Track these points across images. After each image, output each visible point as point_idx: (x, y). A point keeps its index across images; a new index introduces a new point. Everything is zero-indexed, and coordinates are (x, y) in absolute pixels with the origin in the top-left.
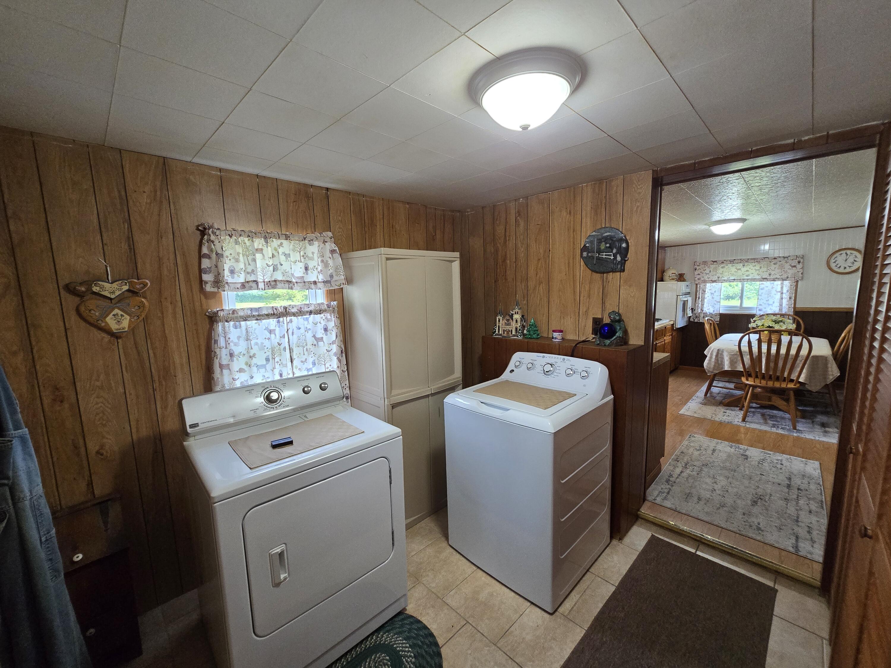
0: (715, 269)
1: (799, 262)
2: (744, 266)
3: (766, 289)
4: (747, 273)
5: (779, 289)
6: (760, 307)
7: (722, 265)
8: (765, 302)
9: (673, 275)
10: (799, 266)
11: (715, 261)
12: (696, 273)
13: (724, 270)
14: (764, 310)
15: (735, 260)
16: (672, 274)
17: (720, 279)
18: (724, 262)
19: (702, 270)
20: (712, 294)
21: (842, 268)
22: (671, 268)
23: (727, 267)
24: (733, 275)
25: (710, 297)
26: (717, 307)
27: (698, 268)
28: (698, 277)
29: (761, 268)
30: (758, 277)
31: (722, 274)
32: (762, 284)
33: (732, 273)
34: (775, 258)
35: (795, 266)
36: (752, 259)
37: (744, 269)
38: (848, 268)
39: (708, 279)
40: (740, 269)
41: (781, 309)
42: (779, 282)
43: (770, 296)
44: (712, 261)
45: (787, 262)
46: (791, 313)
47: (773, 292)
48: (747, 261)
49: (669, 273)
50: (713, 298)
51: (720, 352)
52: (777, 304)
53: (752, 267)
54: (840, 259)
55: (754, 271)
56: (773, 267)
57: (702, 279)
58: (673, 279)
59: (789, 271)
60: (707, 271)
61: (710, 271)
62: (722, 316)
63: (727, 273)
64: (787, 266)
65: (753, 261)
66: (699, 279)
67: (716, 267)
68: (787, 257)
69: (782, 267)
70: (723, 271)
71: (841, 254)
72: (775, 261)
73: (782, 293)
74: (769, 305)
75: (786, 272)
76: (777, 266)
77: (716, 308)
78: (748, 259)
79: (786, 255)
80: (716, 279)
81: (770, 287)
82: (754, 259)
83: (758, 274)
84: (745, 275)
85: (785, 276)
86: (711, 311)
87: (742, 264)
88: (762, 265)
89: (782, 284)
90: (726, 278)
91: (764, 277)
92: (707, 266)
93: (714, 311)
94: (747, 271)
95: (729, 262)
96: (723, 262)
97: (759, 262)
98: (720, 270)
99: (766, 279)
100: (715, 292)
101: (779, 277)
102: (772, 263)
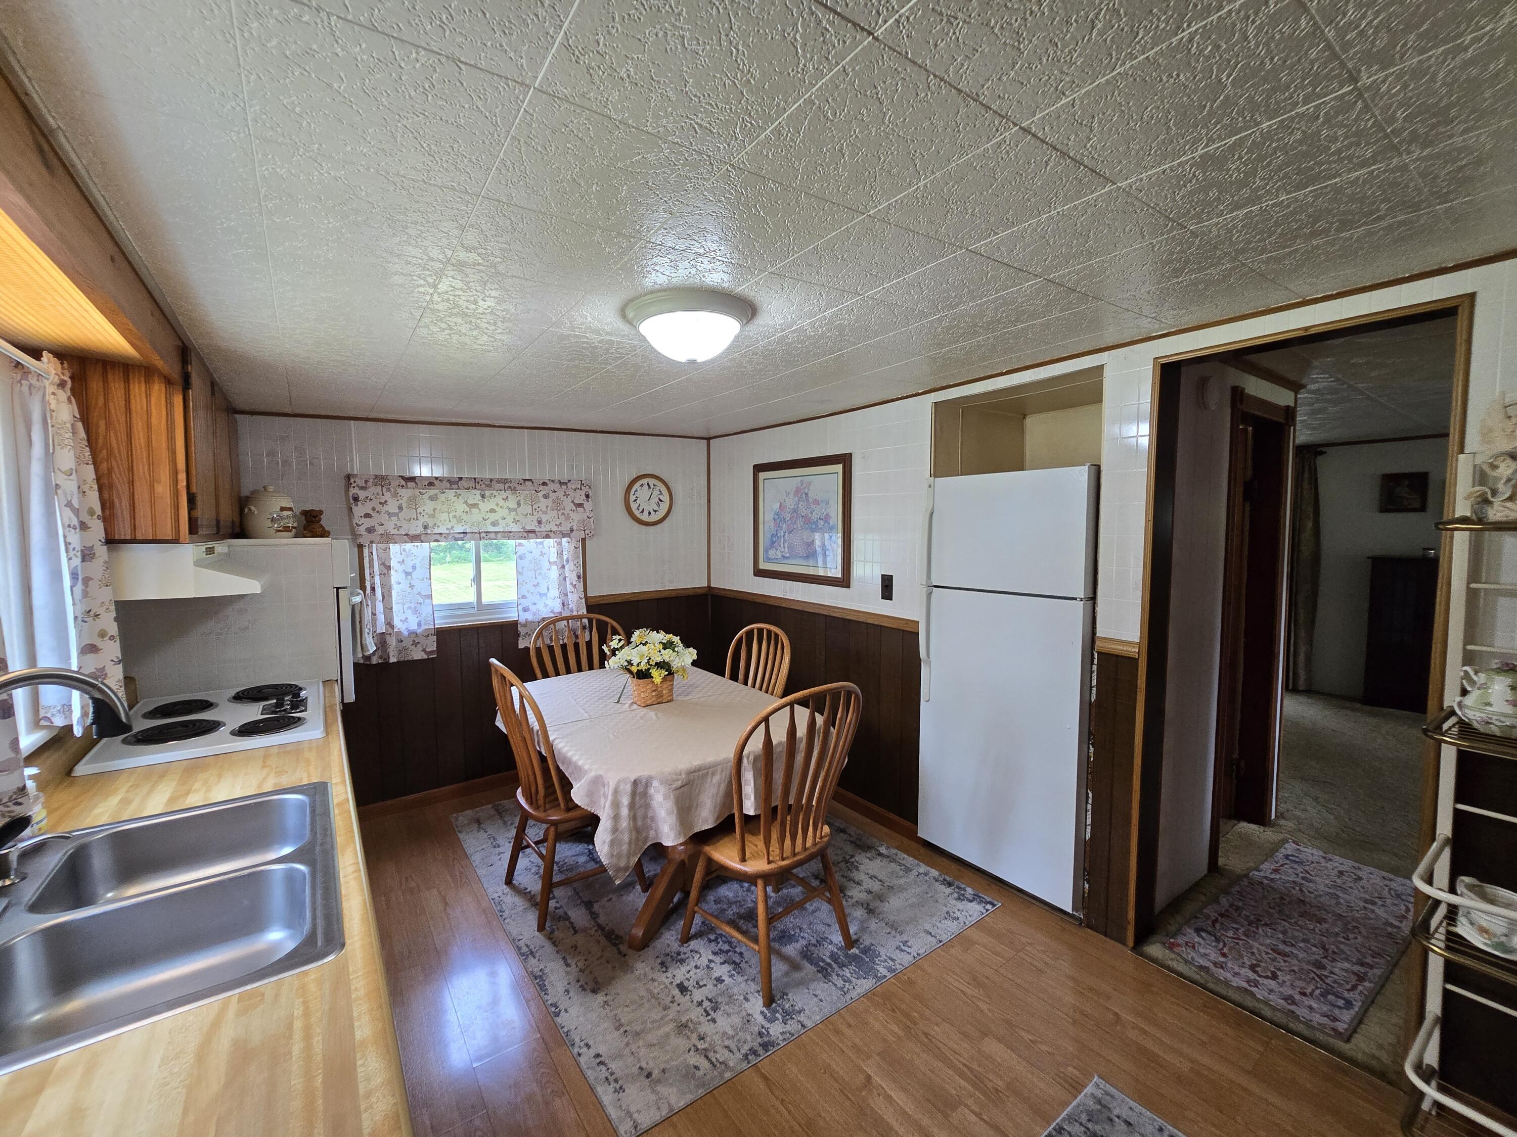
0: (413, 501)
1: (587, 496)
2: (483, 496)
3: (531, 556)
4: (493, 517)
5: (555, 559)
6: (525, 603)
7: (432, 492)
8: (533, 589)
9: (286, 513)
10: (588, 505)
11: (412, 479)
12: (359, 510)
13: (438, 505)
14: (533, 608)
15: (461, 479)
17: (429, 531)
18: (436, 482)
19: (374, 503)
20: (407, 574)
21: (646, 512)
22: (271, 488)
23: (442, 497)
24: (460, 520)
25: (405, 585)
26: (426, 610)
27: (362, 495)
28: (368, 523)
29: (519, 504)
30: (515, 528)
31: (432, 516)
32: (520, 545)
33: (457, 514)
34: (544, 484)
35: (580, 505)
36: (499, 481)
37: (485, 506)
38: (653, 513)
39: (395, 532)
40: (475, 506)
41: (565, 606)
42: (550, 542)
43: (540, 574)
44: (402, 477)
45: (567, 495)
46: (584, 611)
47: (545, 564)
48: (490, 483)
49: (267, 509)
50: (412, 586)
51: (640, 789)
52: (554, 592)
53: (502, 503)
54: (641, 493)
55: (505, 512)
56: (543, 503)
57: (380, 530)
58: (286, 529)
59: (572, 515)
60: (392, 507)
61: (400, 508)
62: (442, 634)
63: (444, 516)
64: (568, 504)
65: (501, 486)
66: (366, 530)
67: (415, 497)
68: (565, 484)
69: (558, 505)
70: (434, 510)
71: (642, 485)
72: (544, 490)
73: (562, 567)
74: (540, 596)
75: (568, 518)
76: (549, 502)
77: (423, 615)
78: (491, 480)
79: (563, 478)
80: (419, 530)
81: (537, 553)
82: (504, 481)
83: (516, 522)
84: (488, 522)
85: (566, 528)
86: (414, 627)
87: (478, 492)
88: (521, 498)
89: (560, 544)
90: (443, 530)
91: (528, 528)
92: (389, 490)
93: (419, 625)
94: (492, 511)
95: (448, 485)
96: (431, 484)
97: (514, 490)
98: (428, 506)
99: (533, 532)
100: (414, 568)
101: (554, 529)
102: (540, 494)
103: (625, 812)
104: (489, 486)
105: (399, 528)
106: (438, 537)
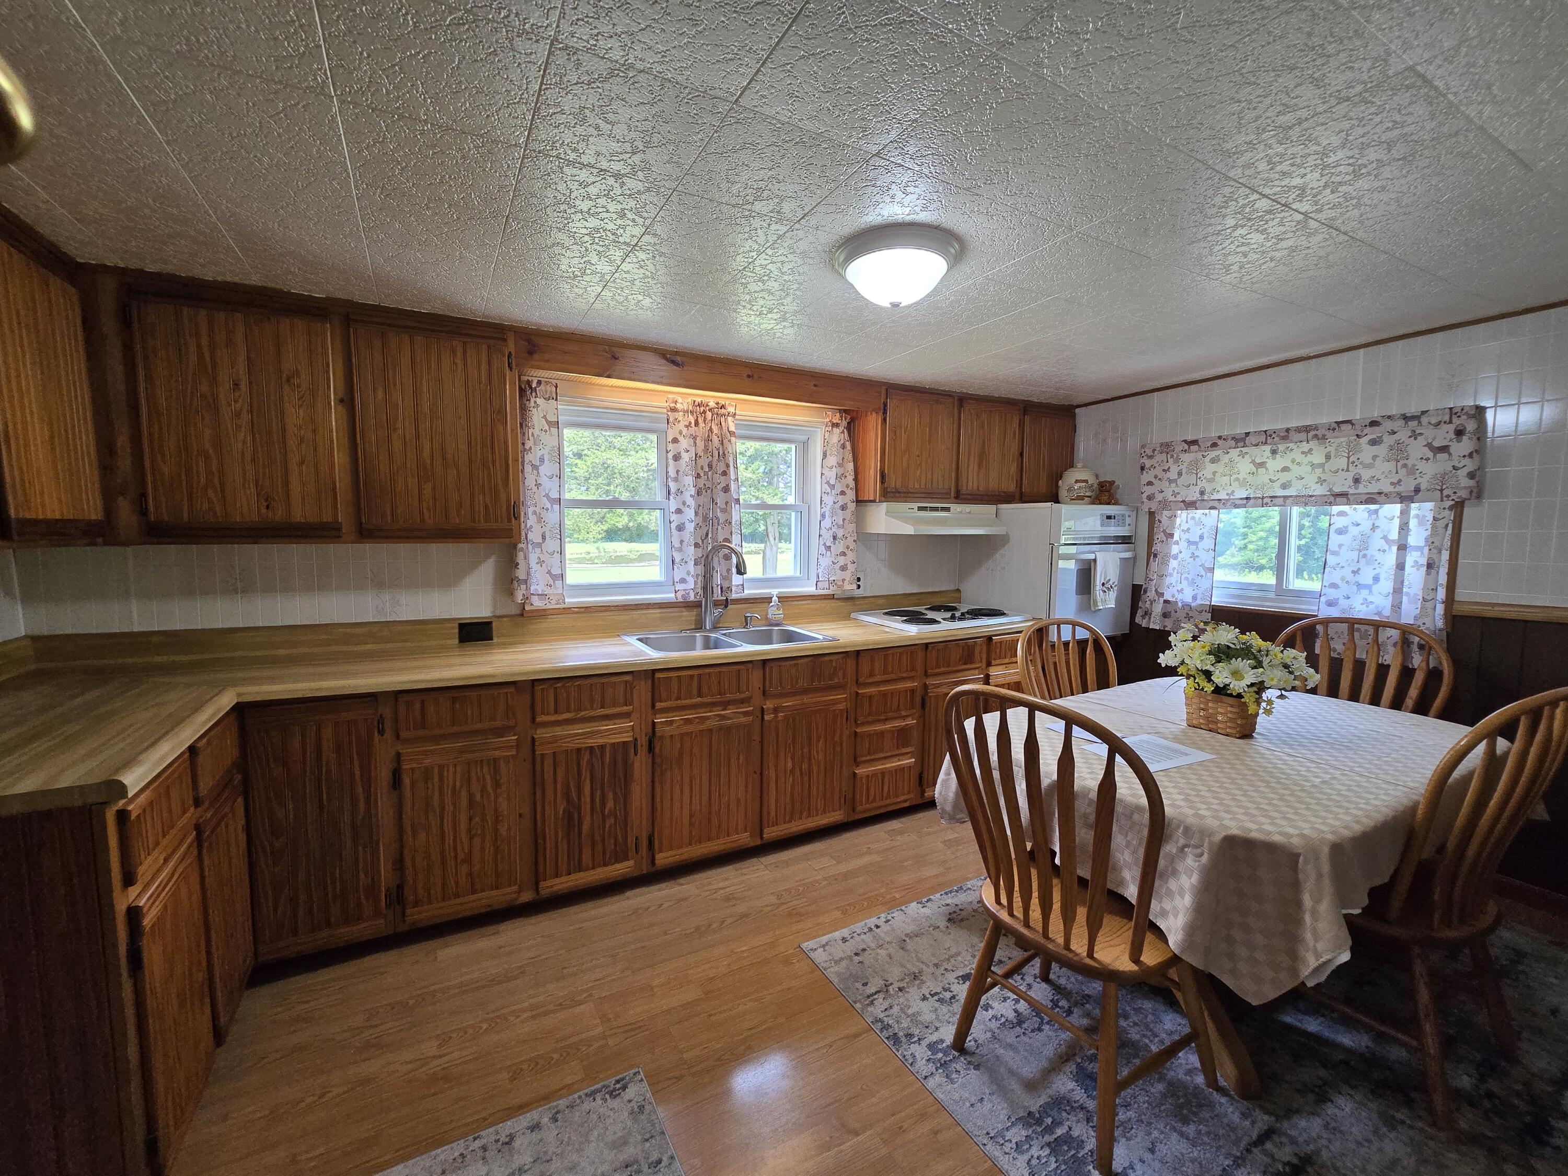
0: (1195, 467)
1: (1459, 433)
2: (1274, 452)
3: (1354, 531)
4: (1284, 477)
5: (1394, 535)
6: (1332, 594)
7: (1213, 454)
8: (1349, 577)
9: (1079, 485)
10: (1462, 448)
11: (1194, 442)
12: (1145, 478)
13: (1220, 467)
14: (1343, 603)
15: (1247, 434)
16: (1077, 481)
17: (1206, 497)
18: (1220, 442)
19: (1158, 471)
20: (1190, 543)
22: (1080, 465)
23: (1225, 459)
24: (1243, 484)
25: (1185, 555)
26: (1204, 584)
27: (1148, 463)
28: (1148, 490)
29: (1328, 457)
30: (1321, 491)
31: (1211, 481)
32: (1339, 514)
33: (1241, 477)
34: (1374, 423)
35: (1444, 449)
36: (1299, 430)
37: (1275, 464)
39: (1172, 499)
40: (1262, 465)
41: (1397, 606)
42: (1390, 509)
43: (1365, 556)
44: (1185, 441)
45: (1414, 435)
46: (1437, 624)
47: (1377, 542)
48: (1286, 435)
49: (1076, 478)
50: (1194, 556)
52: (1386, 585)
53: (1300, 458)
55: (1305, 470)
56: (1367, 453)
57: (1159, 497)
58: (1080, 498)
59: (1422, 466)
60: (1173, 475)
61: (1180, 474)
63: (1226, 479)
64: (1417, 449)
65: (1303, 436)
66: (1150, 498)
67: (1196, 462)
68: (1414, 418)
69: (1398, 451)
70: (1214, 473)
72: (1373, 433)
73: (1403, 547)
74: (1359, 586)
75: (1412, 471)
76: (1382, 450)
77: (1202, 589)
78: (1288, 430)
79: (1413, 410)
80: (1197, 496)
81: (1366, 526)
82: (1306, 429)
83: (1321, 481)
84: (1277, 484)
85: (1407, 487)
86: (1188, 599)
87: (1267, 448)
88: (1332, 449)
89: (1405, 513)
90: (1222, 495)
91: (1337, 489)
92: (1172, 456)
93: (1195, 598)
94: (1285, 469)
95: (1233, 443)
96: (1214, 445)
97: (1321, 439)
98: (1208, 469)
99: (1344, 495)
100: (1201, 537)
101: (1388, 489)
102: (1364, 441)
104: (1285, 438)
105: (1175, 494)
106: (1216, 504)
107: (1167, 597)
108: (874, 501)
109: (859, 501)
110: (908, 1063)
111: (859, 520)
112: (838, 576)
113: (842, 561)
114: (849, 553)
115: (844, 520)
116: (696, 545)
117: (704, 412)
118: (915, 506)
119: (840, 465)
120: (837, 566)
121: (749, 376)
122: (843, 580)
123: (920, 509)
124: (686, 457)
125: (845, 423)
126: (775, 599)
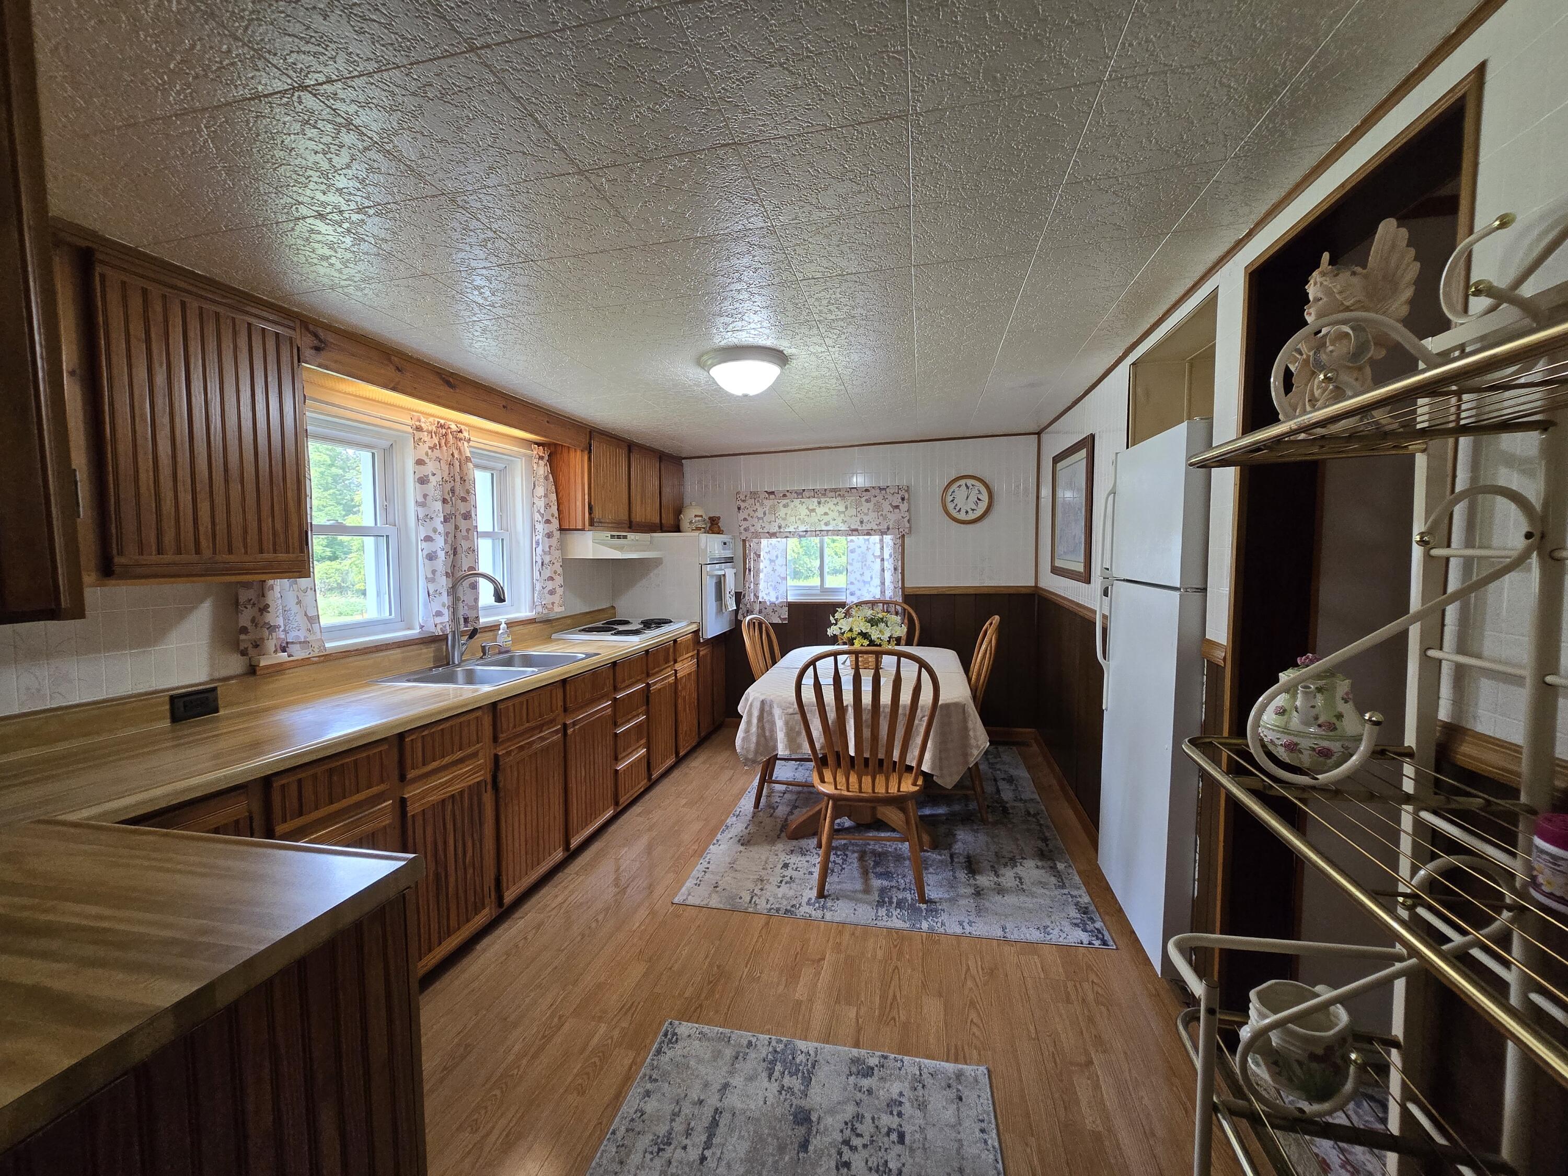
0: (773, 509)
1: (903, 499)
2: (819, 503)
3: (858, 551)
4: (826, 518)
5: (878, 553)
6: (853, 588)
7: (784, 502)
8: (859, 577)
9: (698, 518)
10: (904, 507)
11: (773, 493)
12: (742, 515)
13: (788, 510)
14: (858, 593)
15: (804, 490)
16: (696, 516)
17: (782, 530)
18: (788, 494)
19: (750, 511)
20: (771, 561)
21: (963, 511)
22: (694, 503)
23: (792, 505)
24: (803, 522)
25: (769, 569)
26: (782, 589)
27: (743, 505)
28: (745, 524)
29: (846, 508)
30: (843, 527)
31: (784, 519)
32: (852, 541)
33: (802, 517)
34: (867, 490)
35: (897, 507)
36: (831, 490)
37: (820, 510)
38: (970, 512)
39: (760, 530)
40: (813, 510)
41: (883, 592)
42: (876, 538)
43: (866, 565)
44: (766, 492)
45: (885, 499)
46: (899, 599)
47: (871, 558)
48: (825, 493)
49: (691, 514)
50: (774, 570)
52: (877, 581)
53: (833, 507)
54: (960, 493)
55: (835, 514)
56: (865, 506)
57: (752, 529)
58: (698, 529)
59: (889, 515)
60: (760, 514)
61: (765, 514)
62: (793, 607)
63: (793, 519)
64: (886, 507)
65: (833, 494)
66: (746, 530)
67: (774, 506)
68: (884, 489)
69: (878, 508)
70: (786, 514)
71: (960, 486)
72: (867, 496)
73: (883, 560)
74: (864, 582)
75: (885, 518)
76: (871, 505)
77: (780, 592)
78: (826, 490)
79: (882, 485)
80: (776, 529)
81: (864, 548)
82: (834, 490)
83: (844, 522)
84: (822, 523)
85: (883, 527)
86: (773, 600)
87: (815, 500)
88: (848, 503)
89: (882, 541)
90: (791, 529)
91: (853, 527)
92: (758, 501)
93: (777, 598)
94: (826, 514)
95: (795, 495)
96: (784, 495)
97: (843, 496)
98: (782, 512)
99: (856, 530)
100: (777, 557)
101: (875, 527)
102: (863, 499)
103: (755, 721)
104: (824, 495)
105: (763, 528)
106: (788, 534)
107: (760, 599)
108: (583, 530)
109: (561, 529)
110: (808, 919)
111: (562, 546)
112: (548, 599)
113: (550, 585)
114: (556, 577)
115: (550, 547)
116: (447, 574)
117: (446, 434)
118: (609, 534)
119: (546, 496)
120: (546, 591)
121: (504, 407)
122: (553, 603)
123: (612, 537)
124: (433, 480)
125: (546, 458)
126: (503, 626)
